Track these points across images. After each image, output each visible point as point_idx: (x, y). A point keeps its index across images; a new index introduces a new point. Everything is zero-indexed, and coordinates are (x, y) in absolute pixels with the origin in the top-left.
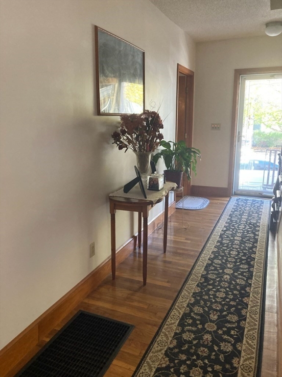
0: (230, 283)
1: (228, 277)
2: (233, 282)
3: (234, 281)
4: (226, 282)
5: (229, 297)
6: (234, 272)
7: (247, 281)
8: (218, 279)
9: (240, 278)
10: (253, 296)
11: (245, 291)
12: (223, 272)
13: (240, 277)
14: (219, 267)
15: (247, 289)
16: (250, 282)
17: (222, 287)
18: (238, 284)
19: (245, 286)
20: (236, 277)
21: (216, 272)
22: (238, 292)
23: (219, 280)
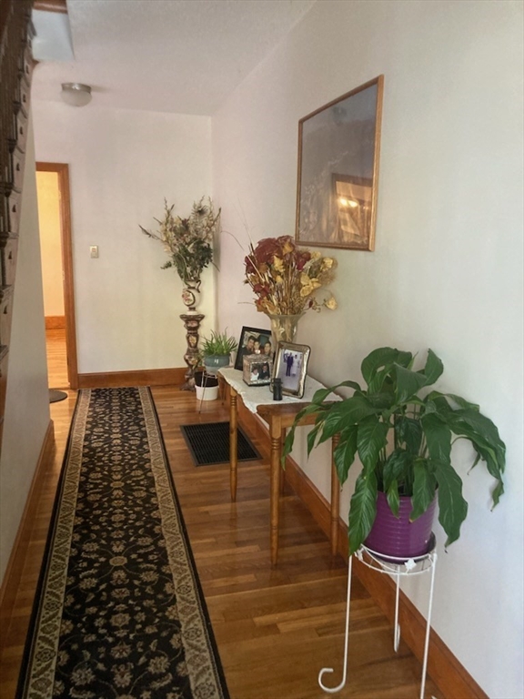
0: (109, 539)
1: (115, 549)
2: (103, 542)
3: (102, 544)
4: (117, 539)
5: (104, 519)
6: (107, 561)
7: (80, 551)
8: (132, 539)
9: (93, 552)
10: (68, 529)
11: (81, 534)
12: (127, 556)
13: (93, 557)
14: (140, 563)
15: (77, 537)
16: (73, 550)
17: (121, 529)
18: (95, 541)
19: (82, 541)
20: (100, 553)
21: (142, 551)
22: (92, 528)
23: (129, 539)
